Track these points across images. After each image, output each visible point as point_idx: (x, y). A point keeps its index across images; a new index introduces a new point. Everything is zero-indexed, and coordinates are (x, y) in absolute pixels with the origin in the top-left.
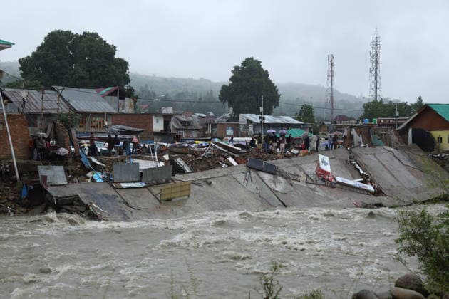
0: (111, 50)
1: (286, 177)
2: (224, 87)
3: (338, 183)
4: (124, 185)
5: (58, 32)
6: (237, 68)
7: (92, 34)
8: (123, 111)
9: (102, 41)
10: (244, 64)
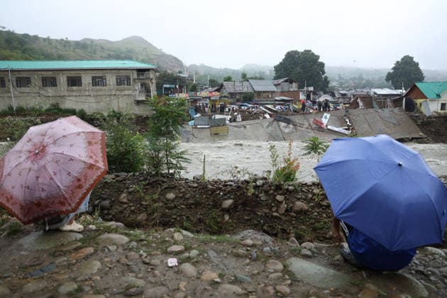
0: (318, 57)
1: (295, 125)
2: (389, 74)
3: (328, 129)
4: (199, 127)
5: (292, 52)
6: (398, 62)
7: (308, 51)
8: (292, 90)
9: (313, 54)
10: (402, 59)
